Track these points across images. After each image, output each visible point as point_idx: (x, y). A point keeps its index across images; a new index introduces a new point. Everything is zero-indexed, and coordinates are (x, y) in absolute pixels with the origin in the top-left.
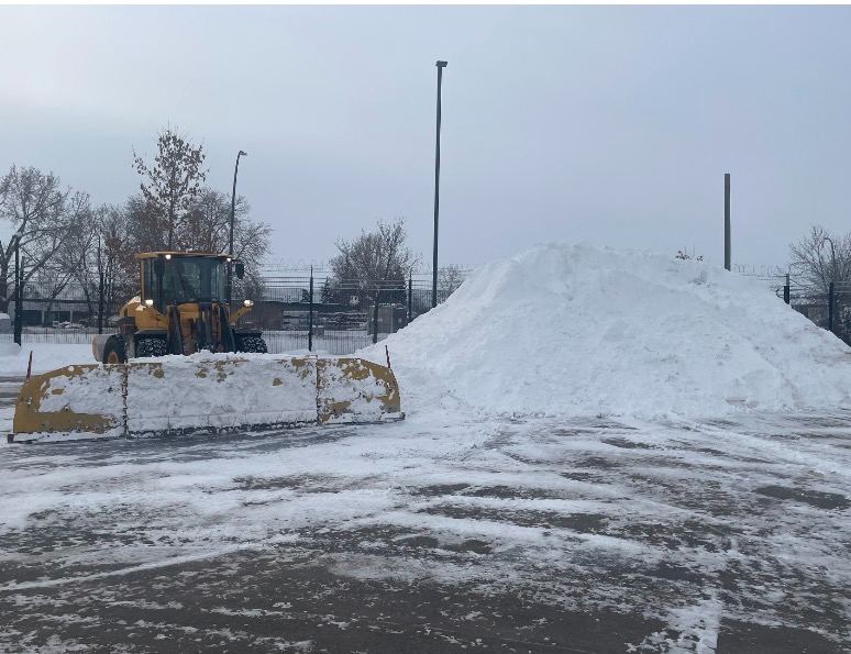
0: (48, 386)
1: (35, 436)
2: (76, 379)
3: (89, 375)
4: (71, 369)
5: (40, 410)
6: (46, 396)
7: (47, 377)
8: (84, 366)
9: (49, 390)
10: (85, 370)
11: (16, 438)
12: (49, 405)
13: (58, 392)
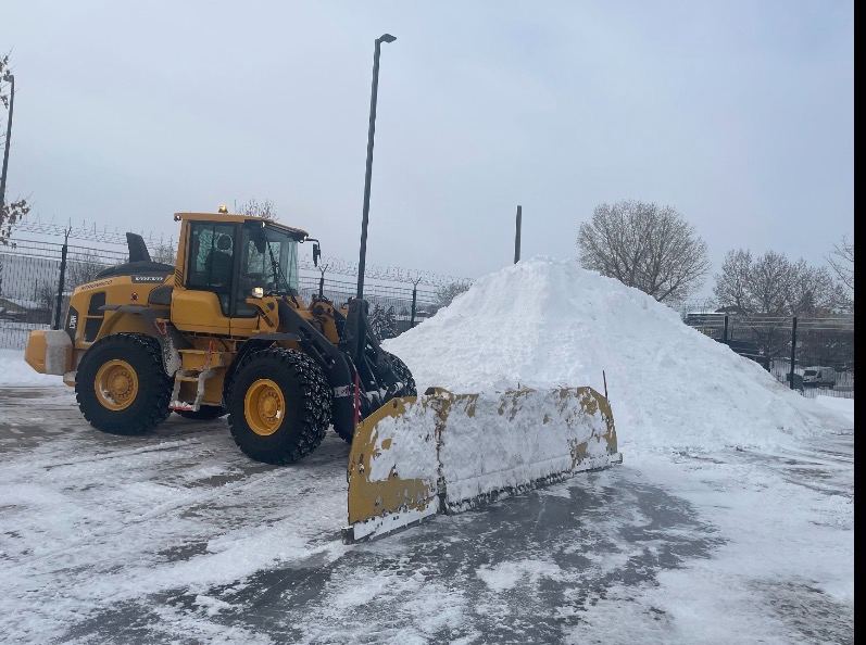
0: (377, 435)
5: (371, 478)
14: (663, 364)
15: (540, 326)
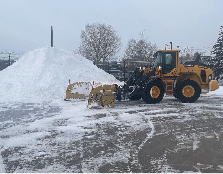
0: (73, 87)
1: (70, 99)
2: (79, 85)
3: (82, 84)
4: (78, 83)
5: (72, 93)
6: (73, 89)
7: (73, 84)
8: (81, 82)
9: (73, 88)
10: (81, 83)
11: (67, 100)
12: (74, 91)
13: (75, 88)
14: (79, 76)
15: (42, 67)
